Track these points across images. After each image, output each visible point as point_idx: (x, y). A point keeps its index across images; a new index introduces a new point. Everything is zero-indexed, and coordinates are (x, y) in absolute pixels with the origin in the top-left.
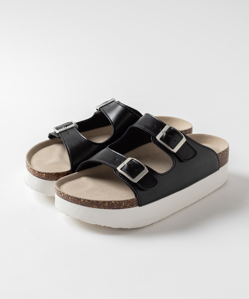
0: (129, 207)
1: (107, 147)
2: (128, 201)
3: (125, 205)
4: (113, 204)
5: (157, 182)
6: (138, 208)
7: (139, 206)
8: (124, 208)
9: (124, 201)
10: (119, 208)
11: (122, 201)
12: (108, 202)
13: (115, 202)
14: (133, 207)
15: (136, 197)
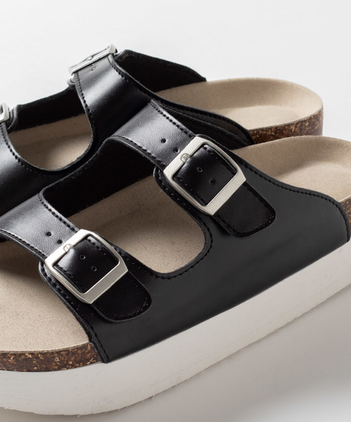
0: (73, 366)
1: (41, 194)
2: (68, 352)
3: (61, 361)
4: (27, 359)
5: (150, 301)
6: (100, 366)
7: (103, 362)
8: (59, 369)
9: (59, 353)
10: (47, 370)
11: (52, 353)
12: (15, 355)
13: (32, 354)
14: (85, 365)
15: (90, 340)
